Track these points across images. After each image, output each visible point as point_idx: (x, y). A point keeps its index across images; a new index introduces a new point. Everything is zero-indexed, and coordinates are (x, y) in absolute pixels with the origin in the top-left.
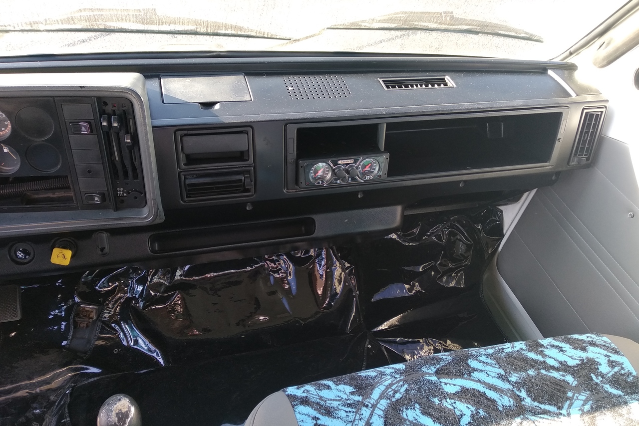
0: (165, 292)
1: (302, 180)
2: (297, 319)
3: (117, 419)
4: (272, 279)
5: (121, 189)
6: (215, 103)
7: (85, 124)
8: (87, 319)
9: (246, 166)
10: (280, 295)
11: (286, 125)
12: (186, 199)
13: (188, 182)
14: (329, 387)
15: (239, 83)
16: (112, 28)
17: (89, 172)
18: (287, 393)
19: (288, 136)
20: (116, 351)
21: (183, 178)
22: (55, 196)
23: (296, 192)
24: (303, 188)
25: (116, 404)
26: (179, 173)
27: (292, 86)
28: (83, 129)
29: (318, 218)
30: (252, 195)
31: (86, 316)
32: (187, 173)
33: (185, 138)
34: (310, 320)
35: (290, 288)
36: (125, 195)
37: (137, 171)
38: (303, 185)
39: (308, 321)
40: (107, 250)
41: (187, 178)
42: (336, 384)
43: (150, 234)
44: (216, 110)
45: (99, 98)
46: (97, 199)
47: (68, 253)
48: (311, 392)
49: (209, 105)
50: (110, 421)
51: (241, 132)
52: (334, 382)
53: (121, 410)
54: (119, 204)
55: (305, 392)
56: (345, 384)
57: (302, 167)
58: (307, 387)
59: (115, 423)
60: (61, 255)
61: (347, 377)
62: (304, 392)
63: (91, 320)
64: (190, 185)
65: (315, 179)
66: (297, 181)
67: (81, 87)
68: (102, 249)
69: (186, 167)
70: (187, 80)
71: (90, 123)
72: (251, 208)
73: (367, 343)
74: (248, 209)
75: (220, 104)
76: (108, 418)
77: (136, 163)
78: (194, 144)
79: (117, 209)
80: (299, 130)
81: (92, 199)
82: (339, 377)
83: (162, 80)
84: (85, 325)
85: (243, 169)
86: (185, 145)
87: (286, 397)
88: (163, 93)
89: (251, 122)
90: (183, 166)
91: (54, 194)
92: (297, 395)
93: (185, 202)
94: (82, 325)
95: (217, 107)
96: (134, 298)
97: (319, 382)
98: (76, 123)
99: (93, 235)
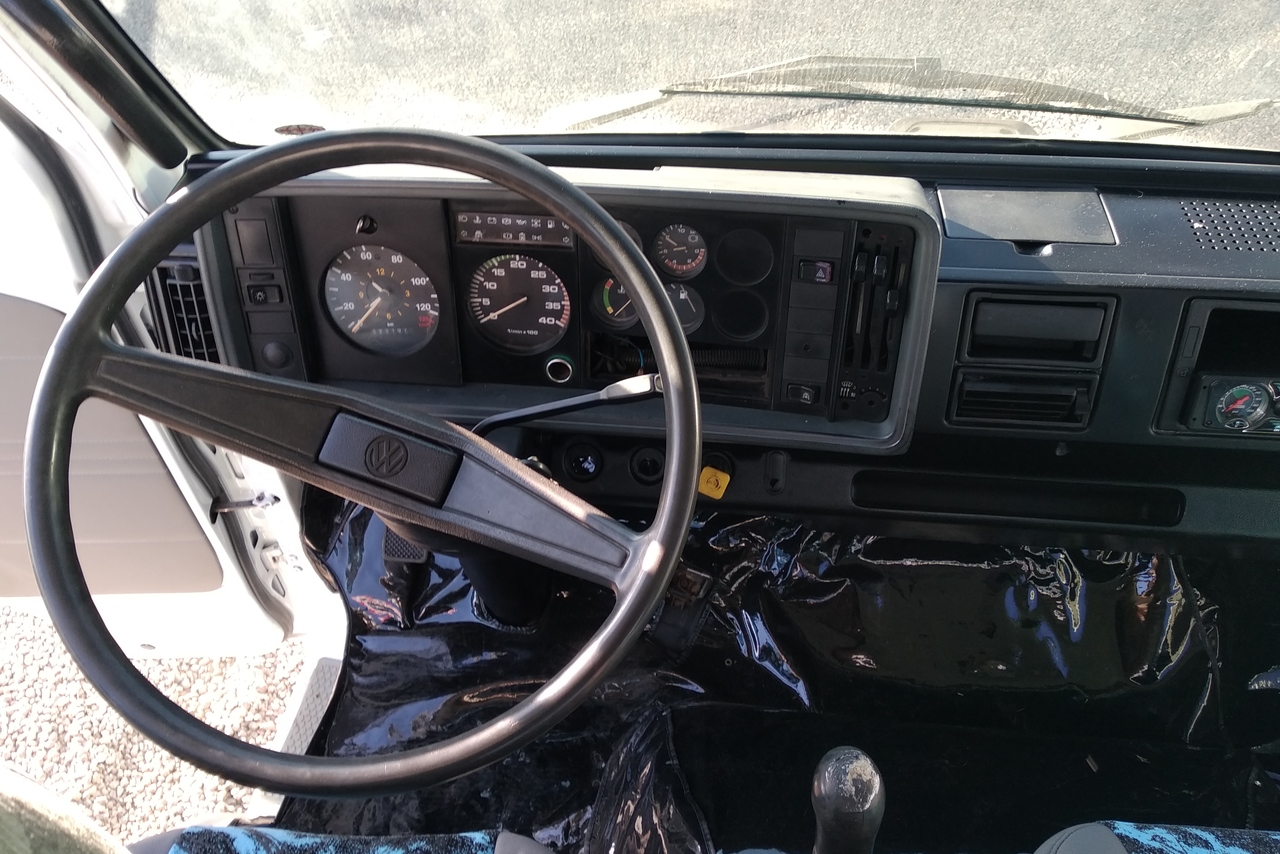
0: (826, 575)
1: (1198, 412)
2: (1076, 688)
3: (854, 789)
4: (1032, 596)
5: (849, 384)
6: (1044, 243)
7: (826, 265)
8: (687, 595)
9: (1085, 372)
10: (1044, 631)
11: (1189, 302)
12: (955, 418)
13: (968, 387)
14: (1207, 845)
15: (1089, 207)
16: (862, 92)
17: (806, 348)
18: (1116, 831)
19: (1191, 322)
20: (728, 662)
21: (960, 378)
22: (725, 379)
23: (1174, 435)
24: (1194, 430)
25: (852, 763)
26: (956, 369)
27: (1201, 221)
28: (820, 274)
29: (1195, 495)
30: (1082, 429)
31: (686, 588)
32: (969, 370)
33: (984, 307)
34: (1103, 695)
35: (1068, 621)
36: (853, 395)
37: (888, 357)
38: (1197, 425)
39: (1099, 696)
40: (780, 485)
41: (968, 381)
42: (1224, 843)
43: (858, 469)
44: (1046, 258)
45: (861, 222)
46: (806, 395)
47: (725, 479)
48: (1169, 844)
49: (1031, 246)
50: (842, 789)
51: (1093, 305)
52: (1217, 837)
53: (860, 775)
54: (841, 411)
55: (1157, 839)
56: (1243, 847)
57: (1205, 387)
58: (1160, 831)
59: (851, 796)
60: (713, 480)
61: (1247, 834)
62: (1153, 839)
63: (694, 598)
64: (971, 393)
65: (1229, 415)
66: (1184, 415)
67: (840, 202)
68: (774, 482)
69: (972, 359)
70: (987, 195)
71: (833, 265)
72: (1065, 452)
73: (1253, 775)
74: (1058, 453)
75: (1053, 247)
76: (840, 783)
77: (890, 343)
78: (997, 320)
79: (834, 419)
80: (1215, 313)
81: (799, 395)
82: (1228, 831)
83: (939, 192)
84: (683, 604)
85: (1080, 376)
86: (981, 318)
87: (1117, 838)
88: (945, 217)
89: (1119, 287)
90: (966, 357)
91: (725, 376)
92: (1141, 841)
93: (950, 423)
94: (677, 603)
95: (1047, 250)
96: (769, 575)
97: (1183, 828)
98: (810, 262)
99: (764, 455)
